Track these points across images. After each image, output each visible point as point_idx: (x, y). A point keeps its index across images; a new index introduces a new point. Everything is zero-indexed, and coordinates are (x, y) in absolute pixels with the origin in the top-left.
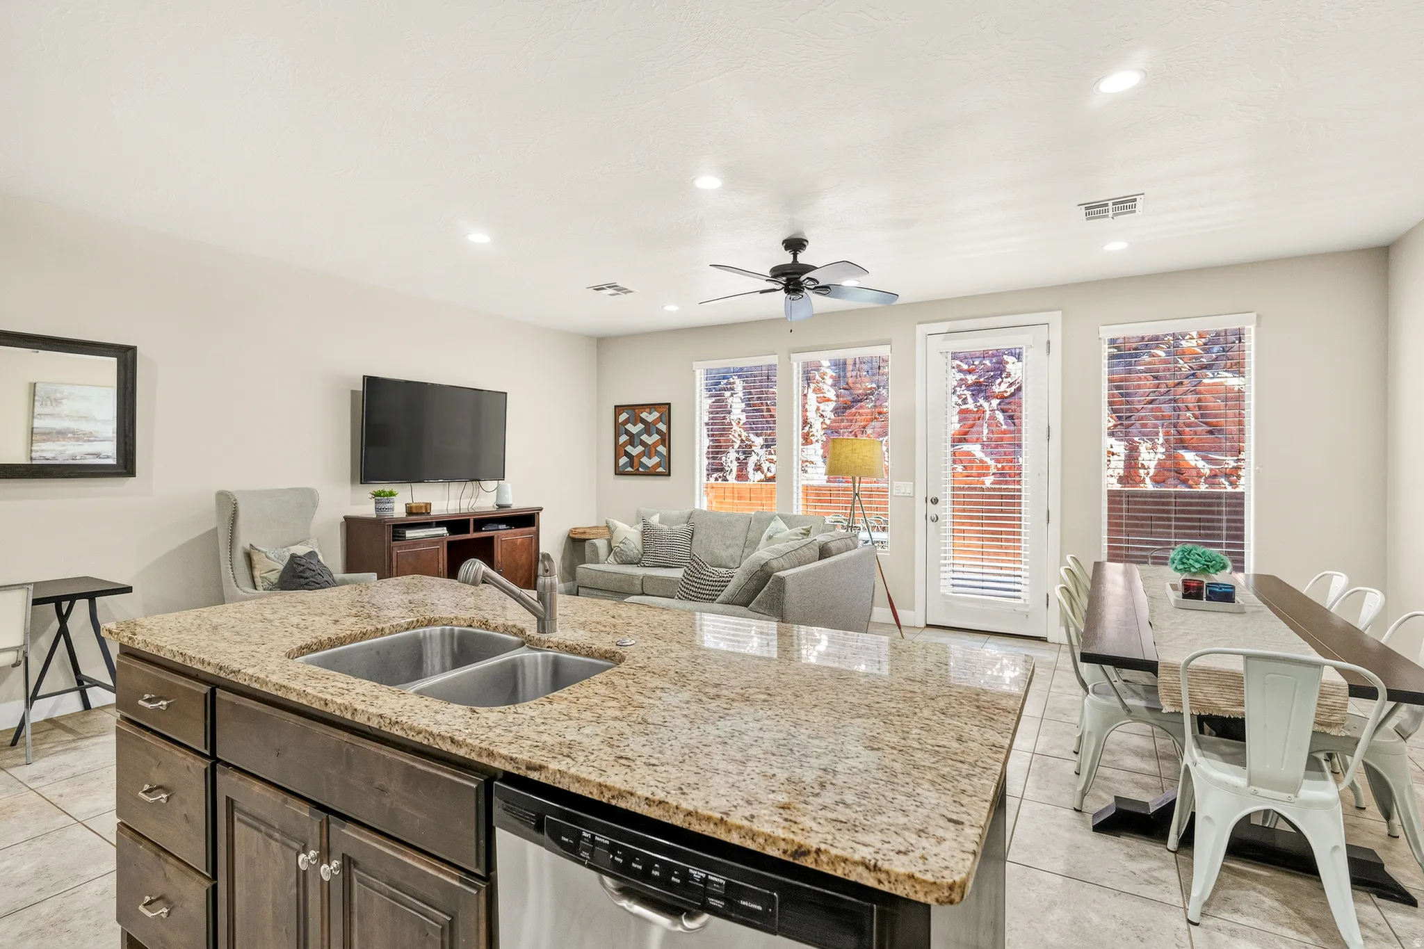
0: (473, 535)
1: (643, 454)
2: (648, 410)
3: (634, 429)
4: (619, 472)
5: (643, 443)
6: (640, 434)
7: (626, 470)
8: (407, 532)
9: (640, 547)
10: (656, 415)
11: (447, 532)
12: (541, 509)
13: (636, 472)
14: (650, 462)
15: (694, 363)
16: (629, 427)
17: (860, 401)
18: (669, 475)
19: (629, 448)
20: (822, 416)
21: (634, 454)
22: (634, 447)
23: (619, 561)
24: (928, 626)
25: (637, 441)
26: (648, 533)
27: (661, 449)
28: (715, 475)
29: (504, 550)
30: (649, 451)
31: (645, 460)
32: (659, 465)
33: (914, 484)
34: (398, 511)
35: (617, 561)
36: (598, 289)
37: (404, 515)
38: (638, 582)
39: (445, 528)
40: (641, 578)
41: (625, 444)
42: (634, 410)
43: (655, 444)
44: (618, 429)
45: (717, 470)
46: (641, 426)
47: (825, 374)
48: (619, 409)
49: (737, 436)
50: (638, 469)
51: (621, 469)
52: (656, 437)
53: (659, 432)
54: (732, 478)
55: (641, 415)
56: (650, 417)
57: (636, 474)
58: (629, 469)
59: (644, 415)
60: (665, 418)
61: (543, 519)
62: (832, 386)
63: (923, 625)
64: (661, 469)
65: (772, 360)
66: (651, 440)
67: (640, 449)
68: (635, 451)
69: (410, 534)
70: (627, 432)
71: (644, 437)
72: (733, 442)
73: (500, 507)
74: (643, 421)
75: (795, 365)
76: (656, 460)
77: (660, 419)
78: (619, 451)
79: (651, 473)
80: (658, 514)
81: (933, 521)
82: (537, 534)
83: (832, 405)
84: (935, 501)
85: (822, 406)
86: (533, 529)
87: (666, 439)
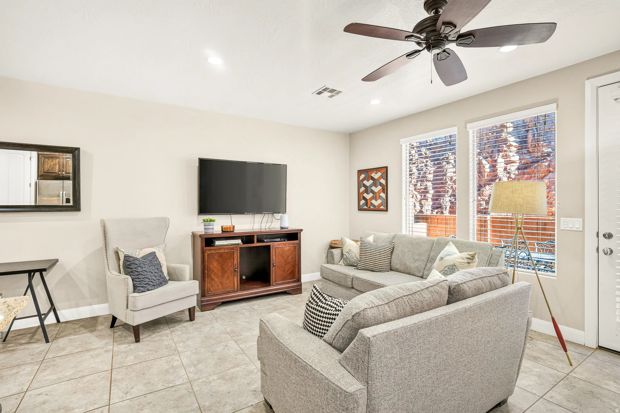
0: (256, 244)
1: (372, 198)
2: (375, 172)
3: (368, 183)
4: (360, 209)
5: (372, 192)
6: (371, 186)
7: (364, 208)
8: (216, 242)
9: (358, 257)
10: (379, 174)
11: (241, 242)
12: (302, 230)
13: (369, 209)
14: (376, 203)
15: (401, 140)
16: (365, 182)
17: (538, 162)
18: (387, 210)
19: (365, 195)
20: (509, 173)
21: (368, 198)
22: (368, 194)
23: (345, 263)
24: (600, 348)
25: (369, 191)
26: (364, 247)
27: (383, 195)
28: (436, 211)
29: (277, 253)
30: (376, 196)
31: (373, 202)
32: (381, 204)
33: (584, 221)
34: (216, 229)
35: (344, 264)
36: (320, 93)
37: (221, 232)
38: (349, 280)
39: (240, 240)
40: (351, 277)
41: (363, 193)
42: (367, 172)
43: (379, 192)
44: (360, 184)
45: (437, 208)
46: (371, 182)
47: (511, 145)
48: (360, 172)
49: (450, 187)
50: (370, 207)
51: (361, 207)
52: (379, 188)
53: (381, 184)
54: (446, 213)
55: (371, 175)
56: (376, 176)
57: (369, 210)
58: (365, 207)
59: (373, 175)
60: (384, 176)
61: (303, 236)
62: (516, 153)
63: (595, 346)
64: (382, 207)
65: (453, 131)
66: (376, 189)
67: (371, 195)
68: (368, 196)
69: (218, 243)
70: (364, 186)
71: (373, 188)
72: (448, 191)
73: (282, 228)
74: (372, 178)
75: (471, 132)
76: (379, 201)
77: (381, 177)
78: (360, 197)
79: (377, 209)
80: (373, 236)
81: (605, 254)
82: (299, 245)
83: (516, 165)
84: (609, 236)
85: (509, 166)
86: (297, 241)
87: (385, 189)
